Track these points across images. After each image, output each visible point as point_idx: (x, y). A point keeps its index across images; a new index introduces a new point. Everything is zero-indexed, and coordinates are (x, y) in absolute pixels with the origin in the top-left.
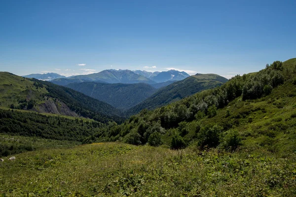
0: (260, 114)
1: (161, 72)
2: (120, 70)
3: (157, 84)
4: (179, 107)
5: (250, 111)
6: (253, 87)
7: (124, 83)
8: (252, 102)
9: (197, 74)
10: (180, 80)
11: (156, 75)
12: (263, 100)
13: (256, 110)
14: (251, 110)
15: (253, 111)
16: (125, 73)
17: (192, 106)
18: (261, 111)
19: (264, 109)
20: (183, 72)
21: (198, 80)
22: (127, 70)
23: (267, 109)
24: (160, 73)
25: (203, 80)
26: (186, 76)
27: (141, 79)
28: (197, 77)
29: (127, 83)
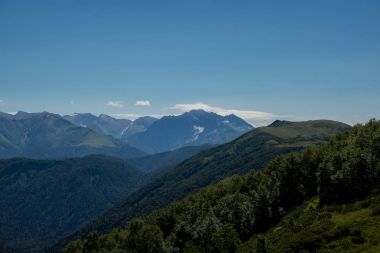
0: (346, 247)
1: (159, 116)
2: (20, 113)
3: (148, 157)
4: (141, 233)
5: (319, 240)
6: (346, 166)
7: (36, 157)
8: (339, 211)
9: (277, 123)
10: (222, 143)
11: (142, 129)
12: (365, 206)
13: (337, 237)
14: (325, 237)
15: (329, 239)
16: (36, 124)
17: (178, 227)
18: (348, 239)
19: (358, 233)
20: (232, 118)
21: (280, 140)
22: (45, 115)
23: (368, 232)
24: (158, 121)
25: (292, 141)
26: (243, 130)
27: (94, 144)
28: (276, 132)
29: (46, 156)
